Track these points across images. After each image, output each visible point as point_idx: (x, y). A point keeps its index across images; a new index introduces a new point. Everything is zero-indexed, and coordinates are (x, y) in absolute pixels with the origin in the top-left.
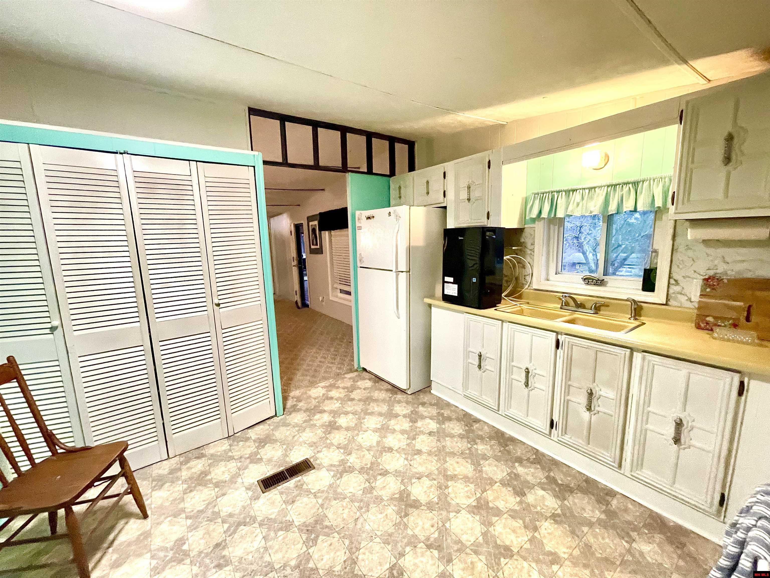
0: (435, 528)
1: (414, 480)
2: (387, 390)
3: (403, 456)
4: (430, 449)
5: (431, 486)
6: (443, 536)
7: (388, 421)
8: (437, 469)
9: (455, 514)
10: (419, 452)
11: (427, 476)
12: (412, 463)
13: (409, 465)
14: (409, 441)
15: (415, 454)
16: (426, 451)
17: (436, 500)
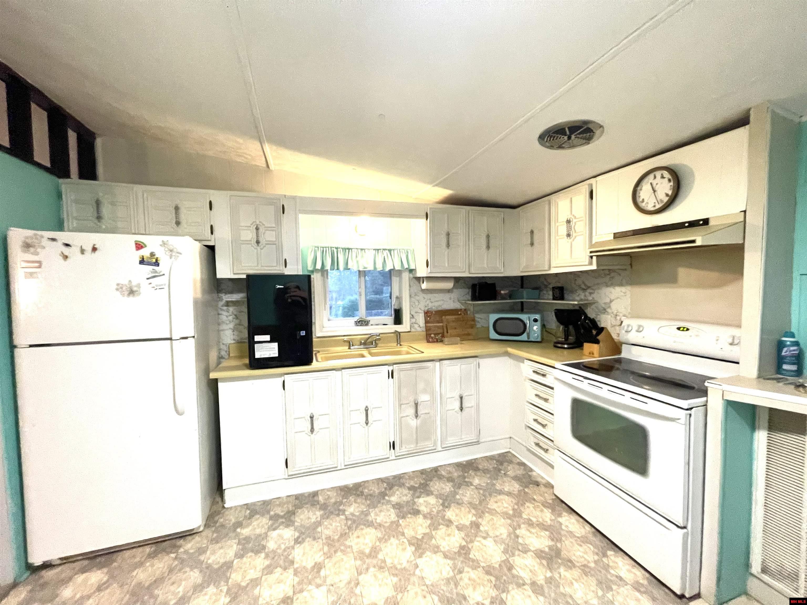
0: (428, 595)
1: (357, 591)
2: (152, 556)
3: (310, 587)
4: (322, 553)
5: (375, 576)
6: (439, 592)
7: (227, 582)
8: (355, 559)
9: (418, 570)
10: (318, 567)
11: (359, 573)
12: (329, 582)
13: (331, 587)
14: (291, 571)
15: (319, 572)
16: (322, 558)
17: (395, 579)
